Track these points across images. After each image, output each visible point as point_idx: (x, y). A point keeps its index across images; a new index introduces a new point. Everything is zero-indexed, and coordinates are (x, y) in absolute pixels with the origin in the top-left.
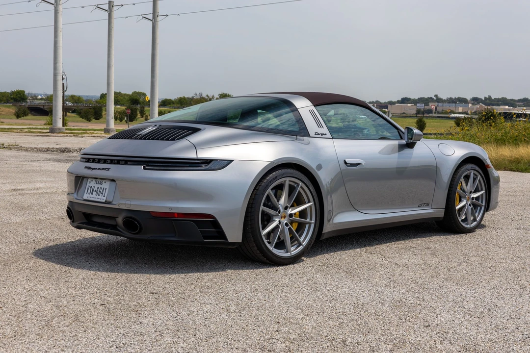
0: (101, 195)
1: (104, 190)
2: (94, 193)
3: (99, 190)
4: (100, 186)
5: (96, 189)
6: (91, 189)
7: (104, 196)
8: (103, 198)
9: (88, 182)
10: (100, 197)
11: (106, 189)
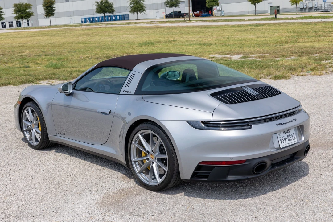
0: (292, 139)
1: (293, 135)
2: (287, 140)
3: (289, 137)
4: (288, 134)
5: (286, 137)
6: (283, 139)
7: (295, 139)
8: (294, 140)
9: (278, 135)
10: (293, 140)
11: (293, 134)
